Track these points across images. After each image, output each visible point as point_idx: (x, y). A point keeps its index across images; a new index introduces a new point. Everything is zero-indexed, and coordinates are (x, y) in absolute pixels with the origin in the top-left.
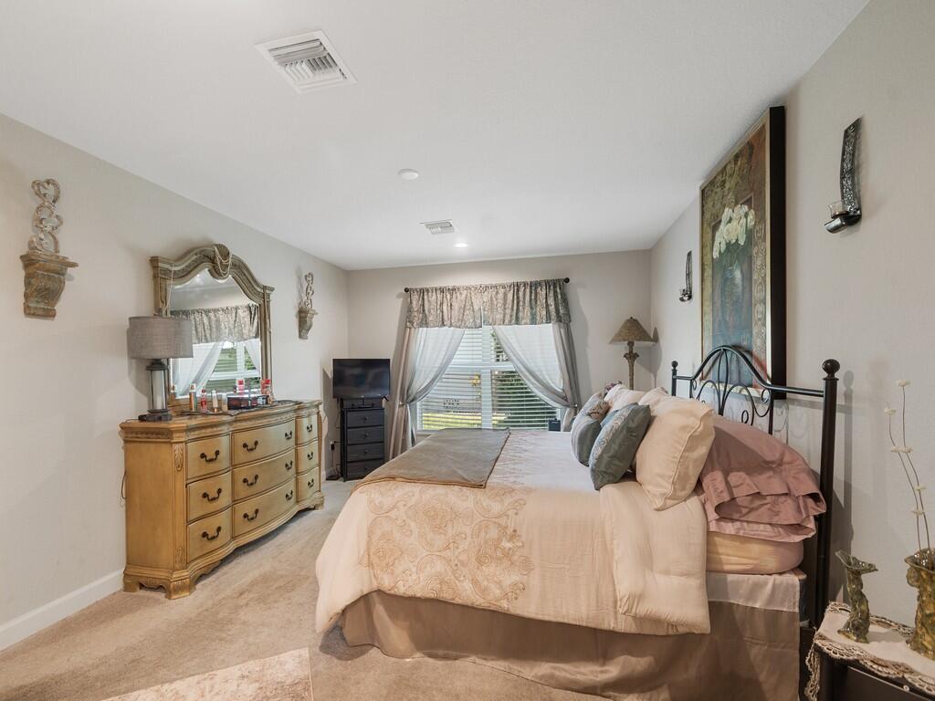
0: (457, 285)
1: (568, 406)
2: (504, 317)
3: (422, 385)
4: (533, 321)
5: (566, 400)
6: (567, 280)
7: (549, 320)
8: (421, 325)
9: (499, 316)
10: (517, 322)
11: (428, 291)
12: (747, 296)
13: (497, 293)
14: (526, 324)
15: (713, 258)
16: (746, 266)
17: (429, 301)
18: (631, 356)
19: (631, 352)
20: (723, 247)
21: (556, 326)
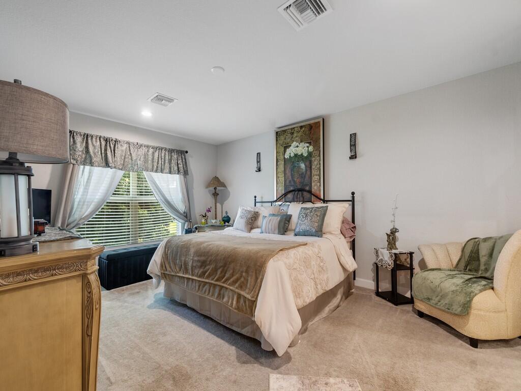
0: (119, 138)
1: (187, 221)
2: (153, 167)
3: (84, 214)
4: (170, 172)
5: (187, 218)
6: (187, 152)
7: (179, 172)
8: (84, 163)
9: (150, 167)
10: (162, 171)
11: (92, 137)
12: (308, 173)
13: (148, 151)
14: (166, 173)
15: (285, 158)
16: (308, 163)
17: (93, 145)
18: (215, 195)
19: (215, 192)
20: (292, 155)
21: (182, 177)
